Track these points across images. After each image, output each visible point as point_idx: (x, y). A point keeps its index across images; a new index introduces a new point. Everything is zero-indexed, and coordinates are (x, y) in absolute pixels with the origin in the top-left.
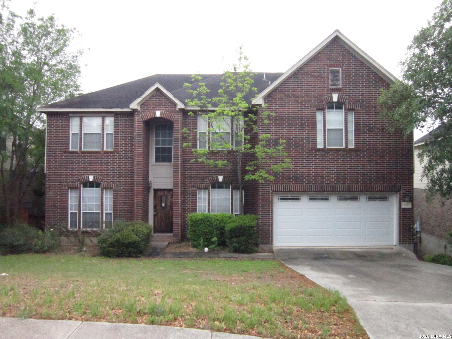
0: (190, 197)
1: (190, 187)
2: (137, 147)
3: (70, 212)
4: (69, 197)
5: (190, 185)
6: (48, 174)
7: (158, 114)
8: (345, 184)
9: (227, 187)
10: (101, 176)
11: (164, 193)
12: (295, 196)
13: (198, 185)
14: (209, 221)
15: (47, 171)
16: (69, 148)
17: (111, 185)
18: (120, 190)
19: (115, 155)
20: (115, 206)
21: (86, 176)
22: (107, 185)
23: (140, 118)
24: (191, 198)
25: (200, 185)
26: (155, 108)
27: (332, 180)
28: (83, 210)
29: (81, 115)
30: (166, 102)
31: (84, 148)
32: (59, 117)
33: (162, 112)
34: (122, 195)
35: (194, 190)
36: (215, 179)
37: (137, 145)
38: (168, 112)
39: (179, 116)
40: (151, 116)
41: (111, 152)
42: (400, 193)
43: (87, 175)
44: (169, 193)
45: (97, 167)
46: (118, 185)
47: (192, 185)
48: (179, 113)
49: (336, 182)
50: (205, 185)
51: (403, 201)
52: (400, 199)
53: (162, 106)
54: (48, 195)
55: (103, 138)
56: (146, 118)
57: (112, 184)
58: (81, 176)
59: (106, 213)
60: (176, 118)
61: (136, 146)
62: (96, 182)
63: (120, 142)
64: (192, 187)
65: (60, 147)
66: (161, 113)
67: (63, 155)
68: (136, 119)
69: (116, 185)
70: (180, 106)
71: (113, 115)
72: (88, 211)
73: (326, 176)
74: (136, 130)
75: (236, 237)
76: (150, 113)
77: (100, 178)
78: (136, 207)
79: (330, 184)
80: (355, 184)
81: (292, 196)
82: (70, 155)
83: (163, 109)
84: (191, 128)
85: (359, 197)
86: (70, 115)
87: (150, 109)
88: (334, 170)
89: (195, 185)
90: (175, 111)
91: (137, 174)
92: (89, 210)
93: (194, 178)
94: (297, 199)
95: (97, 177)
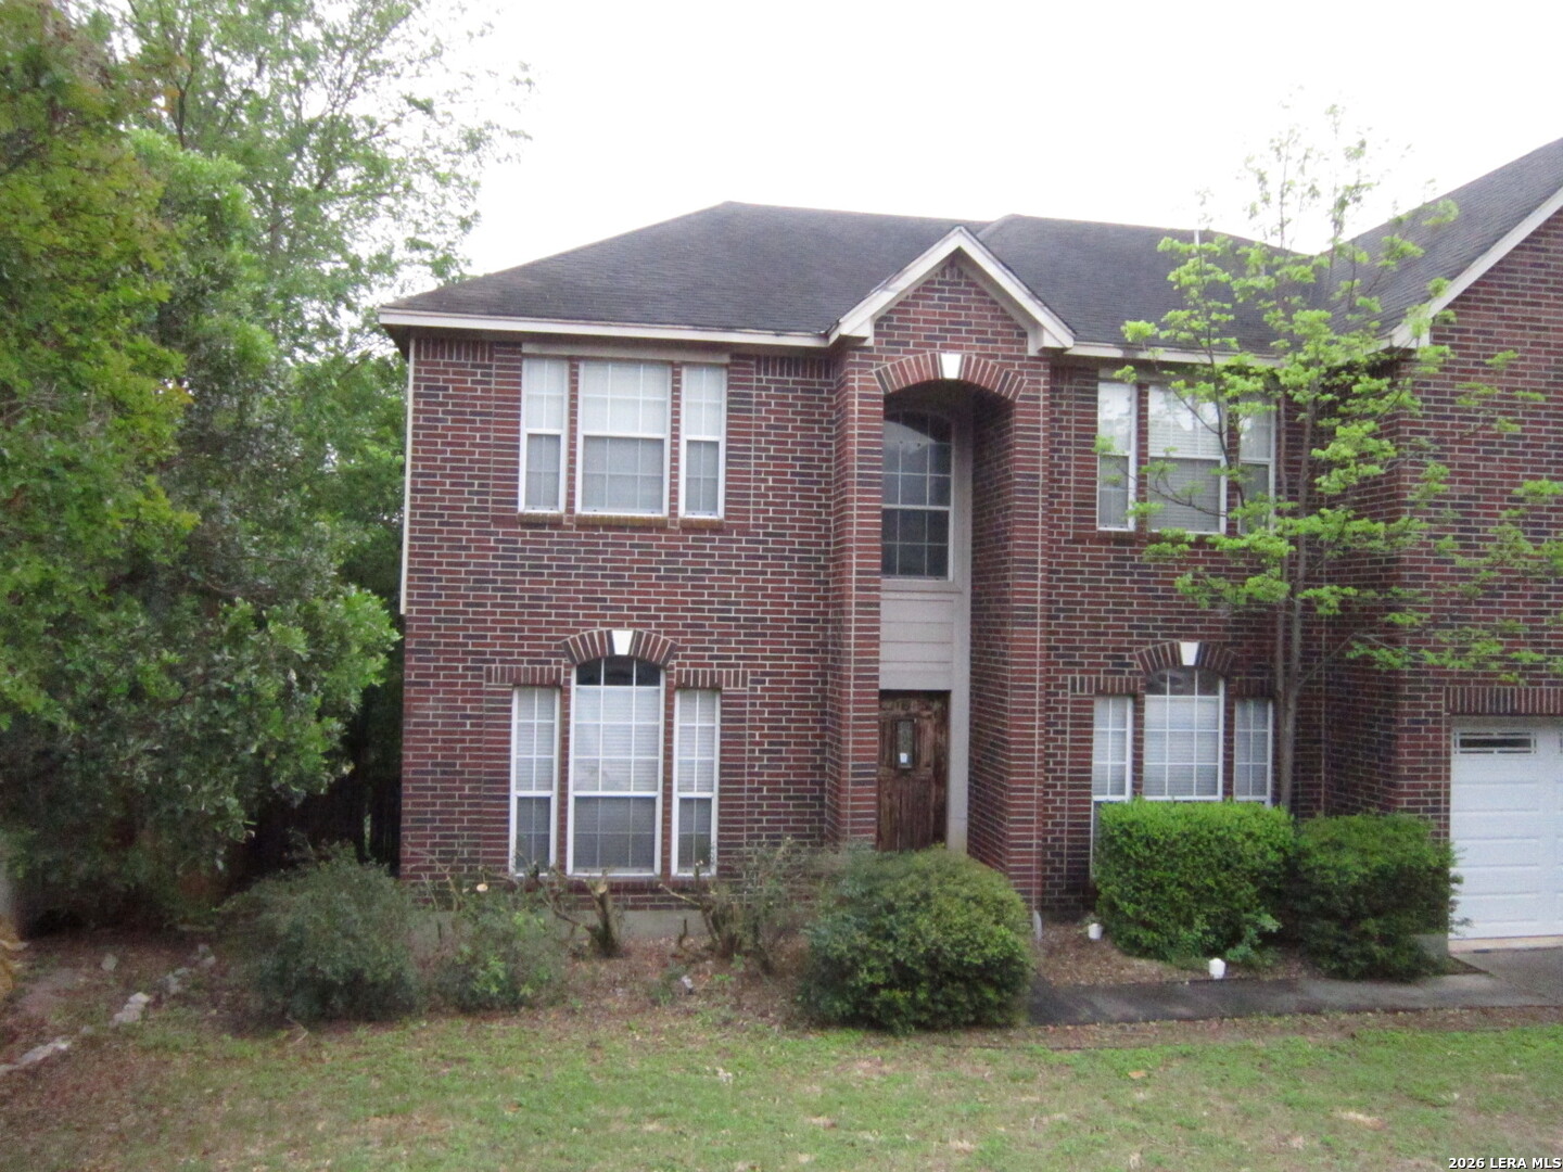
0: (1064, 732)
1: (1065, 686)
2: (860, 508)
3: (515, 793)
4: (514, 730)
5: (1065, 679)
6: (416, 619)
7: (951, 366)
9: (1208, 688)
10: (666, 633)
11: (905, 707)
12: (1512, 731)
13: (1098, 680)
14: (1220, 840)
15: (410, 603)
16: (516, 503)
17: (712, 673)
18: (752, 697)
19: (732, 541)
20: (730, 768)
21: (600, 634)
22: (696, 673)
23: (873, 381)
24: (1068, 737)
25: (1106, 680)
26: (937, 338)
28: (575, 789)
29: (573, 353)
30: (985, 317)
31: (585, 504)
32: (475, 358)
33: (969, 360)
34: (761, 720)
35: (1080, 702)
36: (1165, 655)
37: (859, 500)
38: (991, 362)
39: (1038, 382)
40: (920, 372)
41: (716, 528)
43: (604, 629)
44: (928, 708)
45: (648, 593)
46: (744, 673)
47: (1074, 680)
48: (1038, 367)
50: (1128, 680)
53: (968, 332)
54: (416, 716)
55: (674, 459)
56: (899, 382)
57: (715, 669)
58: (577, 631)
59: (684, 801)
60: (1027, 390)
61: (855, 504)
62: (640, 661)
63: (755, 480)
64: (1074, 689)
65: (477, 493)
66: (965, 364)
67: (491, 534)
68: (856, 382)
69: (736, 674)
70: (1054, 335)
71: (726, 359)
72: (600, 793)
74: (856, 432)
75: (1377, 914)
76: (917, 360)
77: (665, 642)
78: (854, 775)
81: (1505, 730)
82: (524, 535)
83: (973, 347)
84: (1073, 432)
86: (527, 349)
87: (915, 345)
89: (1086, 677)
90: (1021, 358)
91: (857, 629)
92: (604, 789)
93: (1082, 649)
94: (1522, 744)
95: (649, 637)
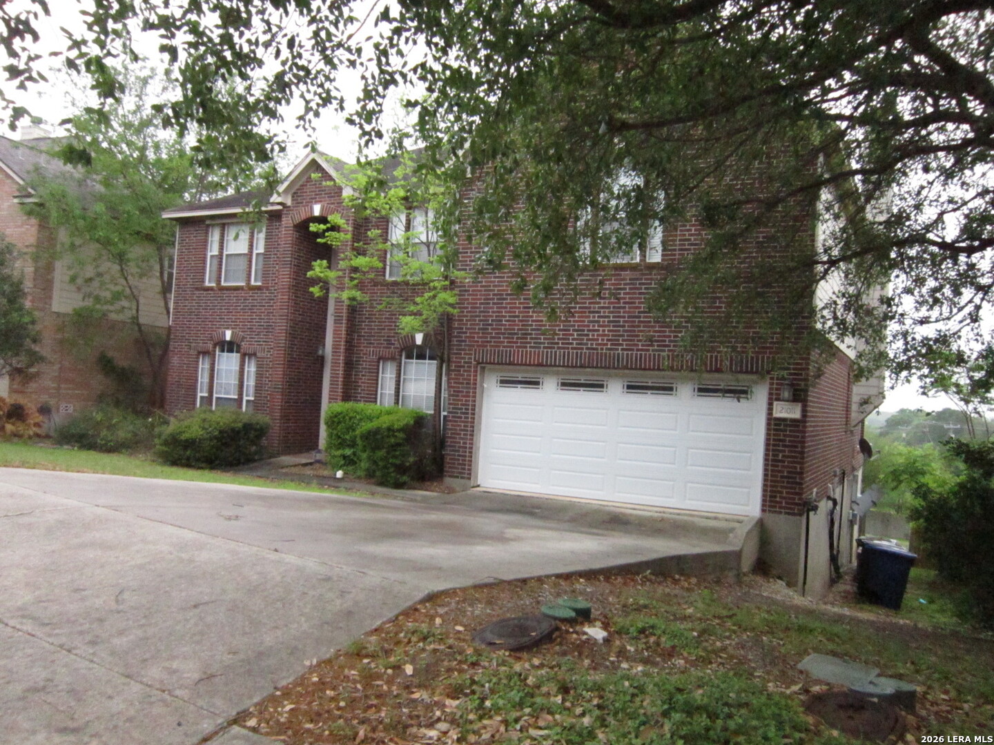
0: (365, 376)
1: (366, 354)
2: (282, 275)
3: (199, 395)
4: (200, 370)
5: (367, 350)
6: (174, 327)
7: (317, 210)
8: (633, 350)
9: (432, 357)
10: (242, 332)
12: (530, 376)
15: (172, 321)
16: (204, 282)
17: (254, 348)
18: (266, 358)
19: (264, 293)
20: (258, 387)
21: (222, 332)
22: (249, 348)
23: (289, 220)
24: (367, 378)
26: (313, 199)
27: (603, 340)
28: (216, 393)
29: (222, 222)
31: (225, 281)
32: (194, 228)
33: (324, 206)
34: (269, 368)
36: (409, 339)
37: (282, 271)
38: (332, 206)
40: (307, 213)
41: (259, 288)
42: (772, 379)
43: (224, 330)
45: (237, 315)
46: (264, 348)
47: (370, 351)
49: (612, 345)
50: (392, 352)
51: (778, 400)
52: (770, 394)
53: (324, 194)
54: (172, 363)
55: (250, 261)
56: (298, 220)
57: (255, 346)
58: (215, 331)
59: (247, 401)
61: (281, 273)
62: (234, 343)
63: (272, 267)
64: (369, 355)
65: (192, 279)
66: (322, 209)
67: (195, 294)
68: (283, 223)
69: (262, 348)
71: (267, 218)
72: (223, 396)
73: (589, 331)
74: (283, 242)
76: (305, 209)
77: (241, 335)
79: (597, 349)
80: (657, 350)
81: (525, 375)
82: (204, 294)
83: (326, 201)
85: (674, 386)
86: (207, 222)
87: (306, 203)
88: (609, 317)
89: (375, 350)
92: (224, 394)
93: (374, 336)
94: (534, 383)
95: (236, 333)
